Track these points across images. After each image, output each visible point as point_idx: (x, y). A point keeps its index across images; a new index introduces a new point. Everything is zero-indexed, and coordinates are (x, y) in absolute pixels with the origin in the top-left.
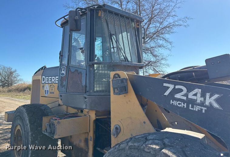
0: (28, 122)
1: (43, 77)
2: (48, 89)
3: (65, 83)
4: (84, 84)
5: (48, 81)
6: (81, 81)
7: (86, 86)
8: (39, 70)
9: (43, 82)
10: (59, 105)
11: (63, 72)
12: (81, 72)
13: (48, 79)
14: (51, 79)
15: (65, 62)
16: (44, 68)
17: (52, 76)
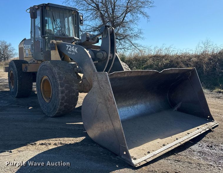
0: (15, 67)
1: (25, 45)
2: (28, 53)
3: (33, 48)
4: (41, 47)
5: (27, 48)
6: (40, 46)
7: (42, 49)
8: (22, 41)
9: (25, 49)
10: (34, 61)
11: (32, 41)
12: (40, 41)
13: (27, 46)
14: (28, 46)
15: (33, 36)
16: (25, 39)
17: (29, 45)
